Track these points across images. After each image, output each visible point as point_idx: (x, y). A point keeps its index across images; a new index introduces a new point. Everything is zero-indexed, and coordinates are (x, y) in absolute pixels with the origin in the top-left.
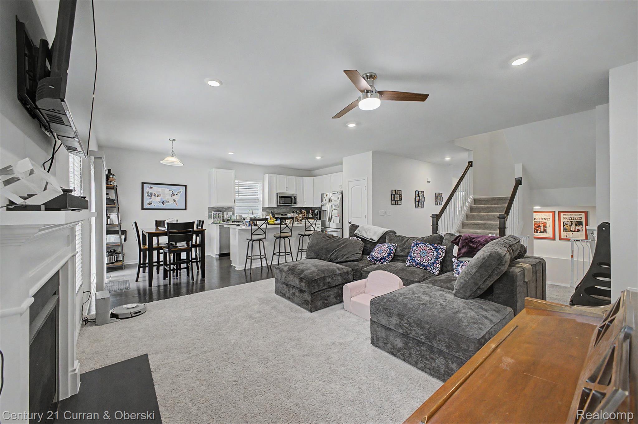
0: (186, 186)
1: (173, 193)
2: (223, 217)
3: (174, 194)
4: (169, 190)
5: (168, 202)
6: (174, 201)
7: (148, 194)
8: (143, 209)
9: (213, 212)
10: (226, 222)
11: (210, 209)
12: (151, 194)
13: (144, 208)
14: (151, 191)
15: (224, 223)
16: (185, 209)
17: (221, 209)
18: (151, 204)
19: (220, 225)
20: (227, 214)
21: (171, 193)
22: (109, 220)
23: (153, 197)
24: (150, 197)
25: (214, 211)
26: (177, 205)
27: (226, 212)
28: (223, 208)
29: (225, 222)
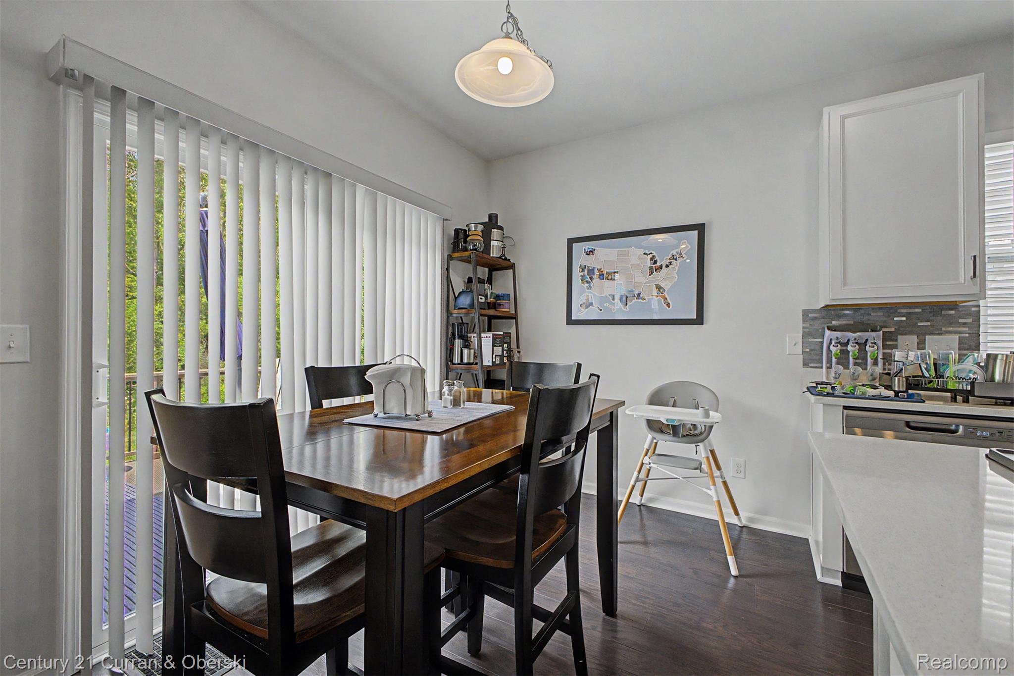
0: (700, 228)
1: (655, 262)
2: (888, 359)
3: (658, 264)
4: (641, 251)
5: (639, 295)
6: (659, 288)
7: (582, 274)
8: (570, 321)
9: (827, 333)
10: (897, 393)
11: (815, 319)
12: (591, 272)
13: (573, 318)
14: (590, 261)
15: (874, 398)
16: (699, 320)
17: (876, 317)
18: (591, 304)
19: (845, 408)
20: (921, 345)
21: (649, 264)
22: (465, 351)
23: (596, 280)
24: (588, 282)
25: (829, 328)
26: (668, 305)
27: (910, 333)
28: (890, 309)
29: (891, 394)
